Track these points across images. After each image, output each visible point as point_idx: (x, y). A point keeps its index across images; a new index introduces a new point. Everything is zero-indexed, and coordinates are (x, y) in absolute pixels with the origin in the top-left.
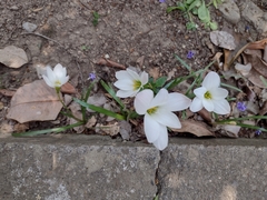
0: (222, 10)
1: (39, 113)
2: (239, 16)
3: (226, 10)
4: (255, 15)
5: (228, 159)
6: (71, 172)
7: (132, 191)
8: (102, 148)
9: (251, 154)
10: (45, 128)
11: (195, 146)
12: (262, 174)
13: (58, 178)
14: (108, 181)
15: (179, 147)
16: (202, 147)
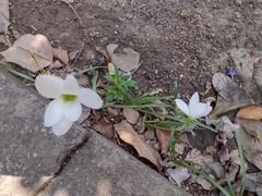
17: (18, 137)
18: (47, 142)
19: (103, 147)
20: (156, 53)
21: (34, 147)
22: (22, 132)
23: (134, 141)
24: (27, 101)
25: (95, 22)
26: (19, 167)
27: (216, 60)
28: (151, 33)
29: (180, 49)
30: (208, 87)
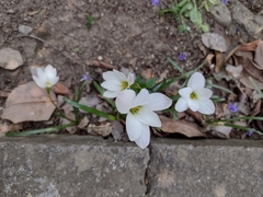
0: (213, 12)
1: (33, 113)
2: (229, 19)
3: (218, 13)
4: (246, 18)
5: (217, 159)
6: (62, 171)
7: (122, 190)
8: (91, 148)
9: (240, 154)
10: (39, 128)
11: (184, 146)
12: (250, 174)
13: (49, 177)
14: (98, 180)
15: (169, 147)
16: (191, 147)
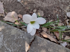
17: (14, 41)
18: (23, 41)
19: (41, 40)
20: (48, 10)
21: (19, 43)
22: (15, 39)
23: (48, 37)
24: (14, 30)
25: (28, 5)
26: (16, 50)
27: (66, 9)
28: (45, 5)
29: (55, 8)
30: (66, 17)
